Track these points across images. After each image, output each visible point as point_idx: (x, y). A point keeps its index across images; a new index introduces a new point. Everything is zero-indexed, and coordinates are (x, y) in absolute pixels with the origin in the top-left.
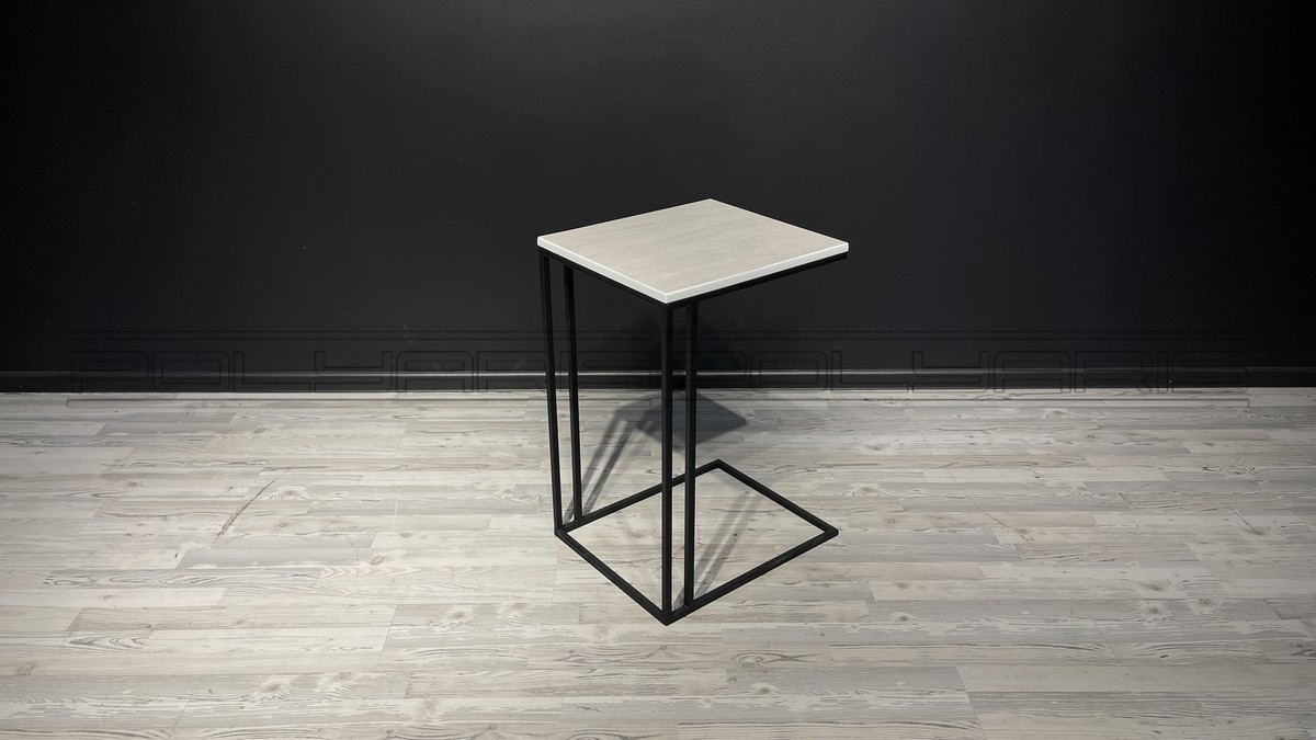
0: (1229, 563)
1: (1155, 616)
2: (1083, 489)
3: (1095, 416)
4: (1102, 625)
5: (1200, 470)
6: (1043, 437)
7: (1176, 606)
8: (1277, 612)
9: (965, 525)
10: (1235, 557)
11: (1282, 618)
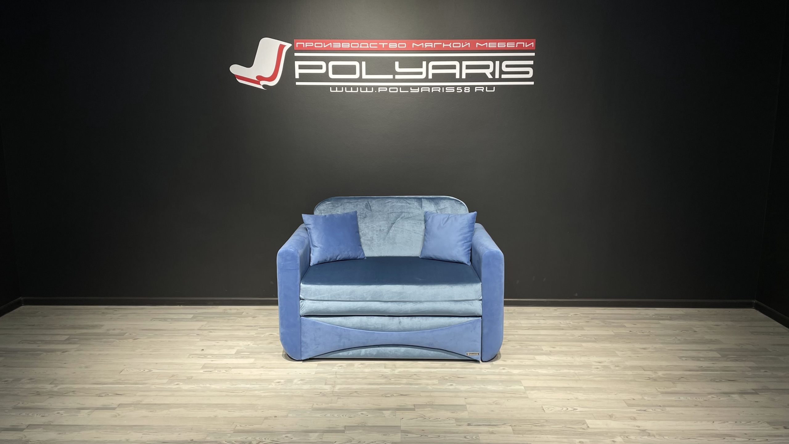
0: (630, 356)
1: (597, 369)
2: (580, 336)
3: (591, 316)
4: (576, 372)
5: (628, 332)
6: (568, 322)
7: (606, 367)
8: (643, 369)
9: (531, 345)
10: (633, 355)
11: (645, 370)
